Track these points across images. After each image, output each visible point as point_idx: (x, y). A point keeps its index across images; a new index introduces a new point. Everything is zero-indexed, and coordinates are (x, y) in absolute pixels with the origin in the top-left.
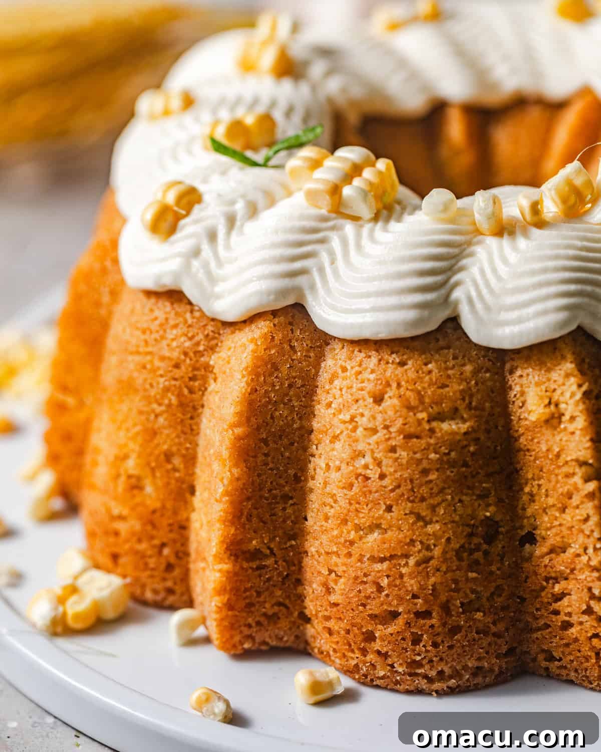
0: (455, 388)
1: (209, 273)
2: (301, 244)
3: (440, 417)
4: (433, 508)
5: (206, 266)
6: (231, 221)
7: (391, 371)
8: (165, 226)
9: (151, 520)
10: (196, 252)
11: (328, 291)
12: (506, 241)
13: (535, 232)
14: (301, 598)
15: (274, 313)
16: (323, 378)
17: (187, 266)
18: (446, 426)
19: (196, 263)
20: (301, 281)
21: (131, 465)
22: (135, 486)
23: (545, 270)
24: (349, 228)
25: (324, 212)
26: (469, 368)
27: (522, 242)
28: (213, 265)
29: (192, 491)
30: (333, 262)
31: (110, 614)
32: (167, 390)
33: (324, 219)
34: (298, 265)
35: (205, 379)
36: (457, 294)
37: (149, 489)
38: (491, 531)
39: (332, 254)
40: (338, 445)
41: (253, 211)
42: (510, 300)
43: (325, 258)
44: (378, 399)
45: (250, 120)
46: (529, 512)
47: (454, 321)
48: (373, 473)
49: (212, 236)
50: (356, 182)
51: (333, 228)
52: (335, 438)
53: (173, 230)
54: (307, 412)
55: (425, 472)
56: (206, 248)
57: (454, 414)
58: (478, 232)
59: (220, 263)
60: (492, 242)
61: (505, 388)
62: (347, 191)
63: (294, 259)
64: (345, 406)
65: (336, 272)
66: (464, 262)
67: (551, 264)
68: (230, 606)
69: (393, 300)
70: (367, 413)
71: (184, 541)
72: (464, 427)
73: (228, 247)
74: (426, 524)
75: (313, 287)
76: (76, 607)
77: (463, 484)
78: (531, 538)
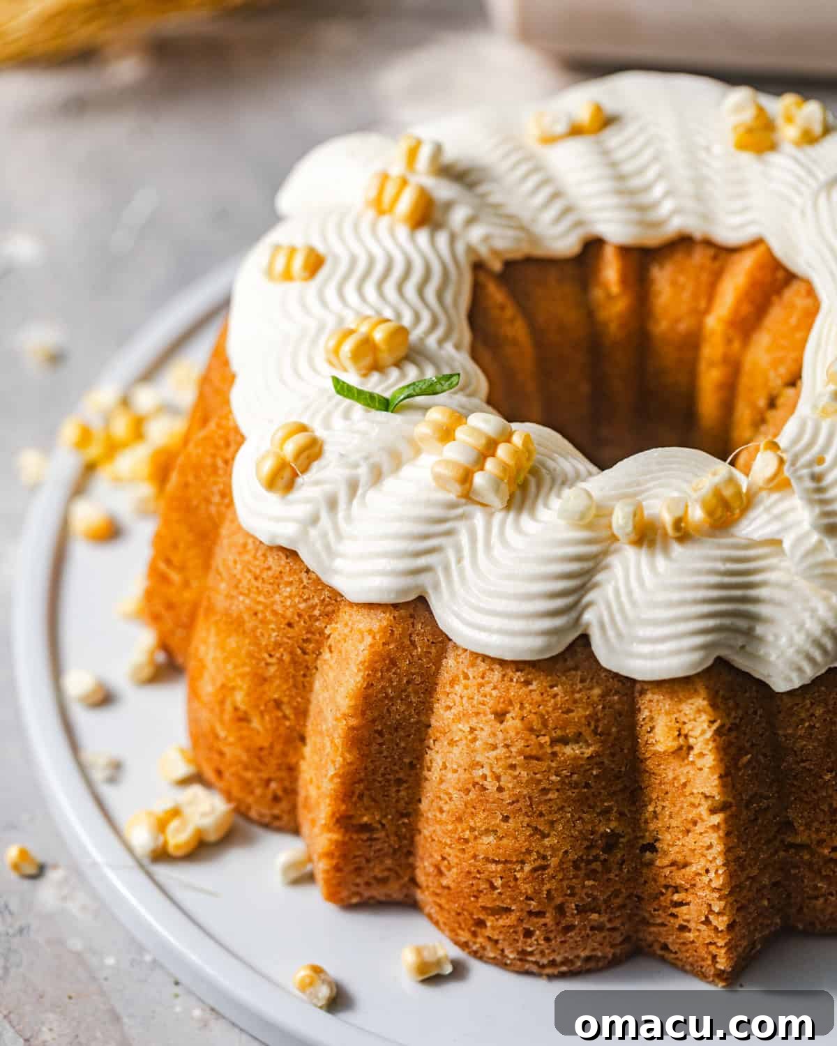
0: (579, 713)
1: (328, 547)
2: (427, 537)
3: (564, 741)
4: (552, 824)
5: (324, 535)
6: (353, 486)
7: (515, 691)
8: (281, 483)
9: (259, 755)
10: (315, 520)
11: (453, 594)
12: (643, 554)
13: (677, 549)
14: (412, 867)
15: (395, 606)
16: (445, 677)
17: (304, 533)
18: (569, 751)
19: (313, 532)
20: (424, 579)
21: (239, 697)
22: (243, 719)
23: (683, 603)
24: (479, 518)
25: (452, 497)
26: (597, 691)
27: (661, 562)
28: (331, 535)
29: (303, 739)
30: (459, 560)
31: (212, 837)
32: (278, 645)
33: (452, 506)
34: (422, 562)
35: (319, 645)
36: (588, 616)
37: (256, 723)
38: (611, 842)
39: (458, 550)
40: (456, 750)
41: (377, 476)
42: (643, 632)
43: (451, 555)
44: (500, 716)
45: (379, 335)
46: (652, 826)
47: (584, 639)
48: (491, 785)
49: (332, 504)
50: (490, 464)
51: (461, 517)
52: (452, 743)
53: (290, 486)
54: (426, 708)
55: (545, 791)
56: (324, 516)
57: (578, 738)
58: (614, 538)
59: (339, 536)
60: (630, 552)
61: (634, 711)
62: (479, 479)
63: (418, 554)
64: (464, 716)
65: (461, 573)
66: (599, 577)
67: (690, 595)
68: (337, 869)
69: (519, 625)
70: (487, 729)
71: (294, 780)
72: (589, 752)
73: (349, 519)
74: (544, 836)
75: (436, 586)
76: (178, 837)
77: (583, 803)
78: (651, 848)
